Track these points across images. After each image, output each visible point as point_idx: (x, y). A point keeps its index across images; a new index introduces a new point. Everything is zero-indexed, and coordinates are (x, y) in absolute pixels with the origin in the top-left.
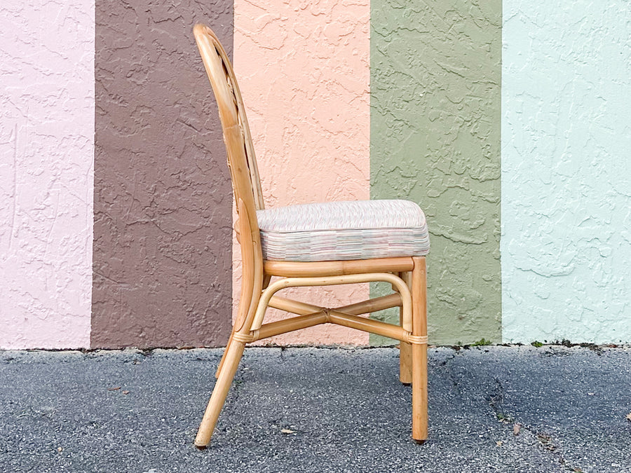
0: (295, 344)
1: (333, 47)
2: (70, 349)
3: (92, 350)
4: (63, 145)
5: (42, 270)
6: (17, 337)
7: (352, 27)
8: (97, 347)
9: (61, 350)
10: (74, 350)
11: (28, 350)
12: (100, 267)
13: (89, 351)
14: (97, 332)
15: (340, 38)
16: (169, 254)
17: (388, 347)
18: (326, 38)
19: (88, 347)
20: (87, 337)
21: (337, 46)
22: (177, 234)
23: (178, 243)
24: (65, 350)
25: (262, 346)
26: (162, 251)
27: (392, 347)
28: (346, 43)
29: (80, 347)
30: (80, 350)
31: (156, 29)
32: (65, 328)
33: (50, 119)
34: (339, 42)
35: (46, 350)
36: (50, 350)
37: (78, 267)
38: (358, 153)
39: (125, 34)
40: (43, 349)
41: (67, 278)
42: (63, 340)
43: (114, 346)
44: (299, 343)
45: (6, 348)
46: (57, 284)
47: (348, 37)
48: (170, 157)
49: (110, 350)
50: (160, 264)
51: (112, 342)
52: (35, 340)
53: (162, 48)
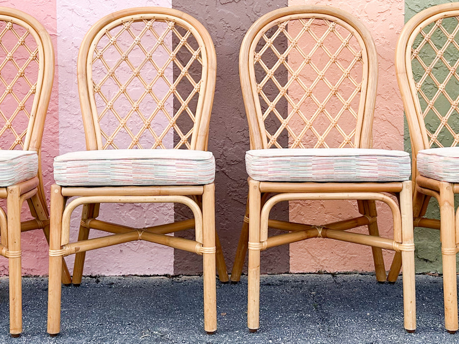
0: (342, 271)
1: (372, 22)
2: (157, 275)
3: (176, 276)
4: (148, 108)
5: (133, 211)
6: (114, 266)
7: (388, 5)
8: (179, 273)
9: (150, 276)
10: (161, 276)
11: (123, 276)
12: (180, 208)
13: (173, 277)
14: (179, 261)
15: (379, 14)
16: (237, 198)
17: (420, 274)
18: (366, 15)
19: (172, 274)
20: (171, 266)
21: (376, 21)
22: (242, 181)
23: (243, 189)
24: (154, 276)
25: (314, 273)
26: (230, 196)
27: (423, 274)
28: (383, 19)
29: (166, 273)
30: (166, 275)
31: (222, 10)
32: (153, 258)
33: (136, 86)
34: (377, 18)
35: (138, 276)
36: (141, 276)
37: (163, 209)
38: (394, 113)
39: (197, 14)
40: (136, 275)
41: (154, 217)
42: (151, 267)
43: (193, 272)
44: (345, 271)
45: (106, 275)
46: (145, 222)
47: (385, 14)
48: (235, 117)
49: (190, 276)
50: (229, 205)
51: (192, 270)
52: (129, 268)
53: (228, 25)
